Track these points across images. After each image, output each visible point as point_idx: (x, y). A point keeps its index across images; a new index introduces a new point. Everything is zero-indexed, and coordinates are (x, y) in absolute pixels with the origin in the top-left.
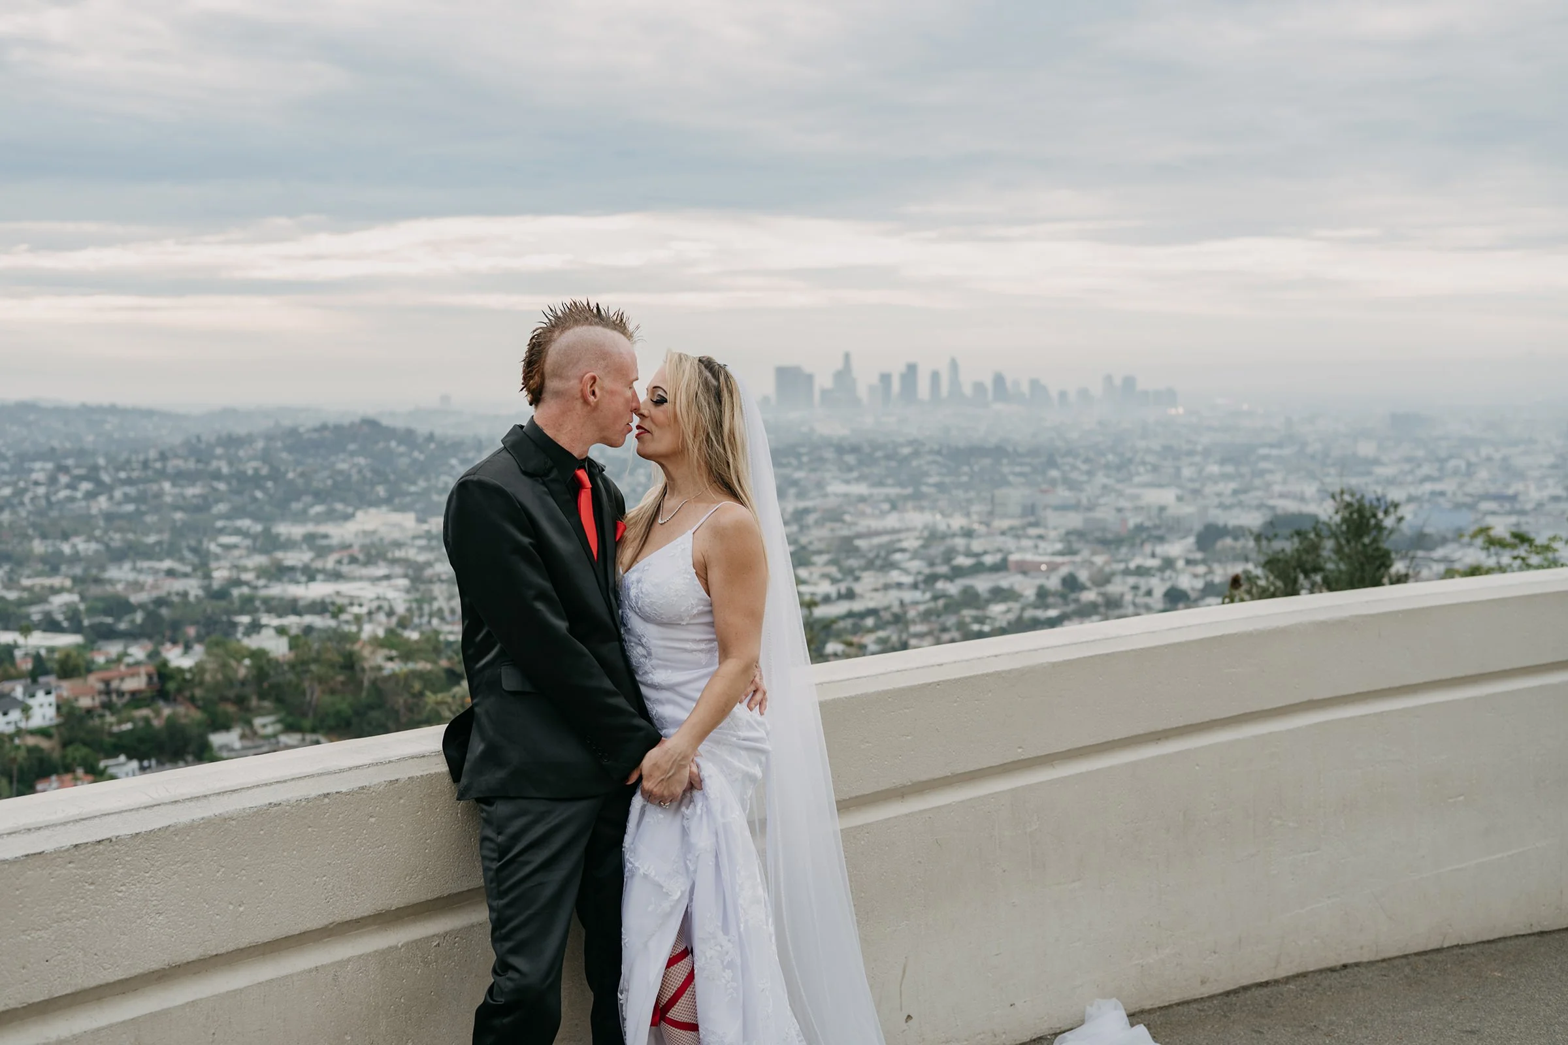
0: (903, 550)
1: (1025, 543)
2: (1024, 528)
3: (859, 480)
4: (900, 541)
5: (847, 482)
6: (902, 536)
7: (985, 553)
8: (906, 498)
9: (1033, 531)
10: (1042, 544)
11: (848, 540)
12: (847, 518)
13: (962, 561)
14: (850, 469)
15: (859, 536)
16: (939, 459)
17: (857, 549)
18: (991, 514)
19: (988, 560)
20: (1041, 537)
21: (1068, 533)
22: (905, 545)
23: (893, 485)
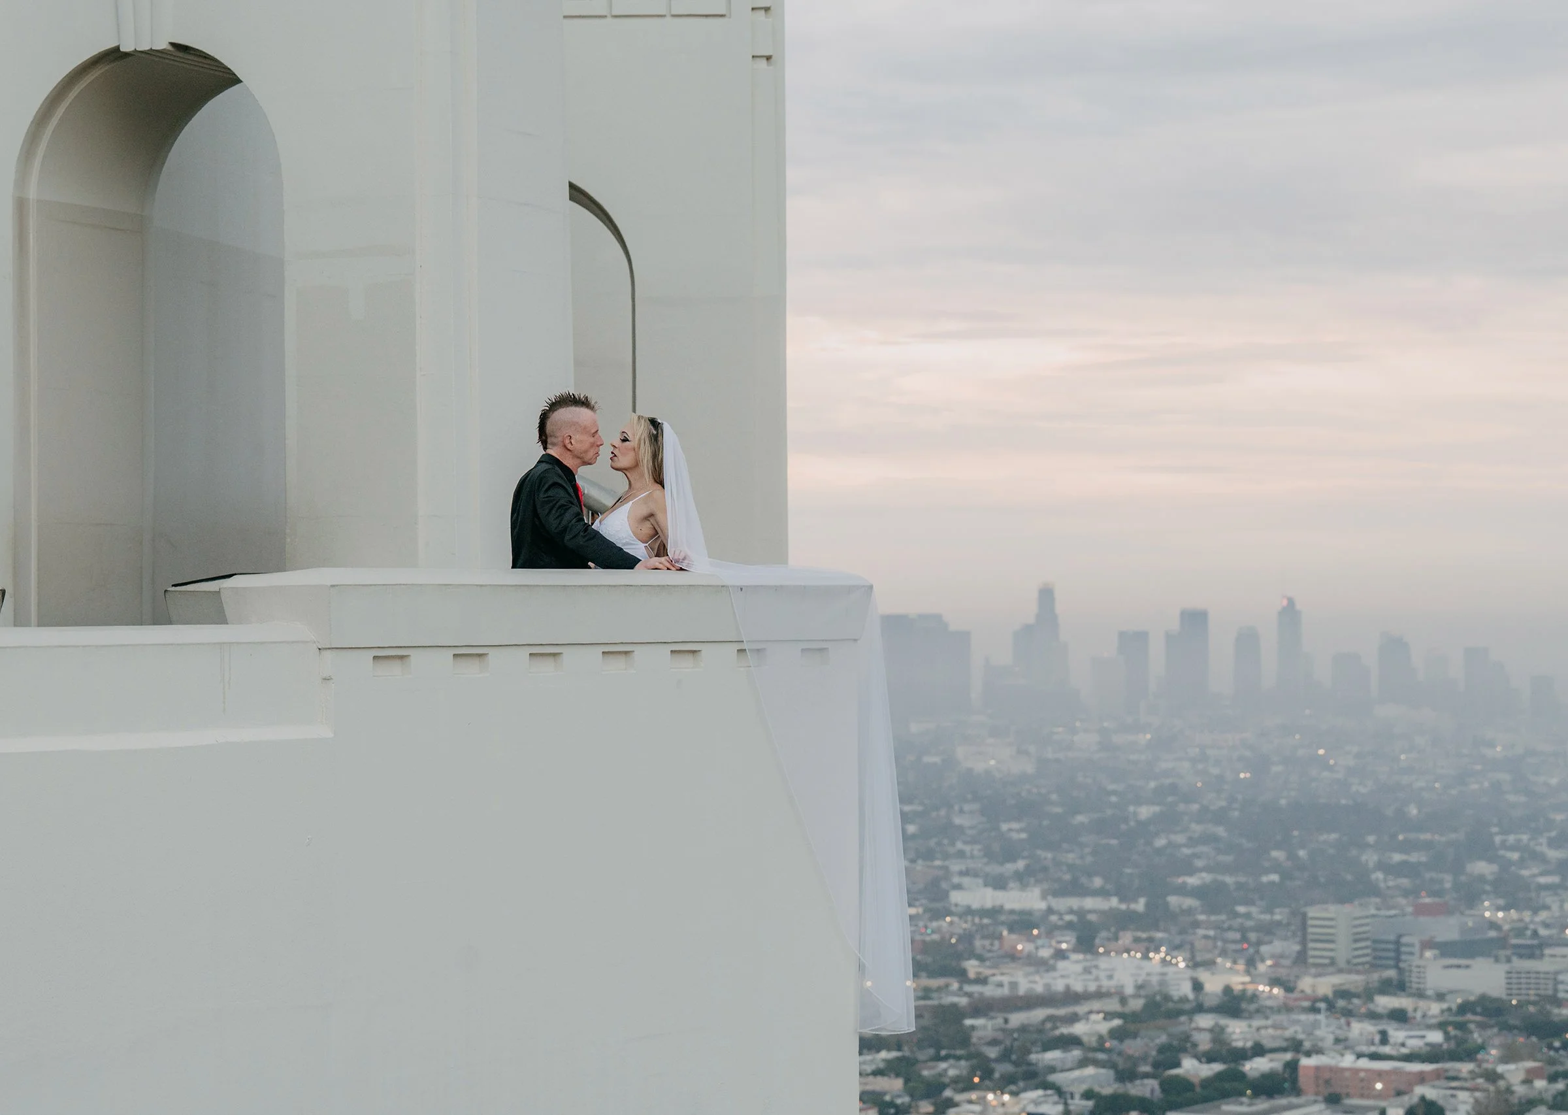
0: (1072, 1042)
1: (1360, 1029)
2: (1368, 994)
3: (1022, 879)
4: (1074, 1019)
5: (999, 883)
6: (1081, 1009)
7: (1259, 1050)
8: (1124, 921)
9: (1385, 1002)
10: (1397, 1034)
11: (952, 1015)
12: (972, 967)
13: (1190, 1067)
14: (1010, 855)
15: (981, 1008)
16: (1221, 831)
17: (964, 1039)
18: (1301, 959)
19: (1256, 1066)
20: (1400, 1016)
21: (1464, 1008)
22: (1079, 1029)
23: (1102, 893)
